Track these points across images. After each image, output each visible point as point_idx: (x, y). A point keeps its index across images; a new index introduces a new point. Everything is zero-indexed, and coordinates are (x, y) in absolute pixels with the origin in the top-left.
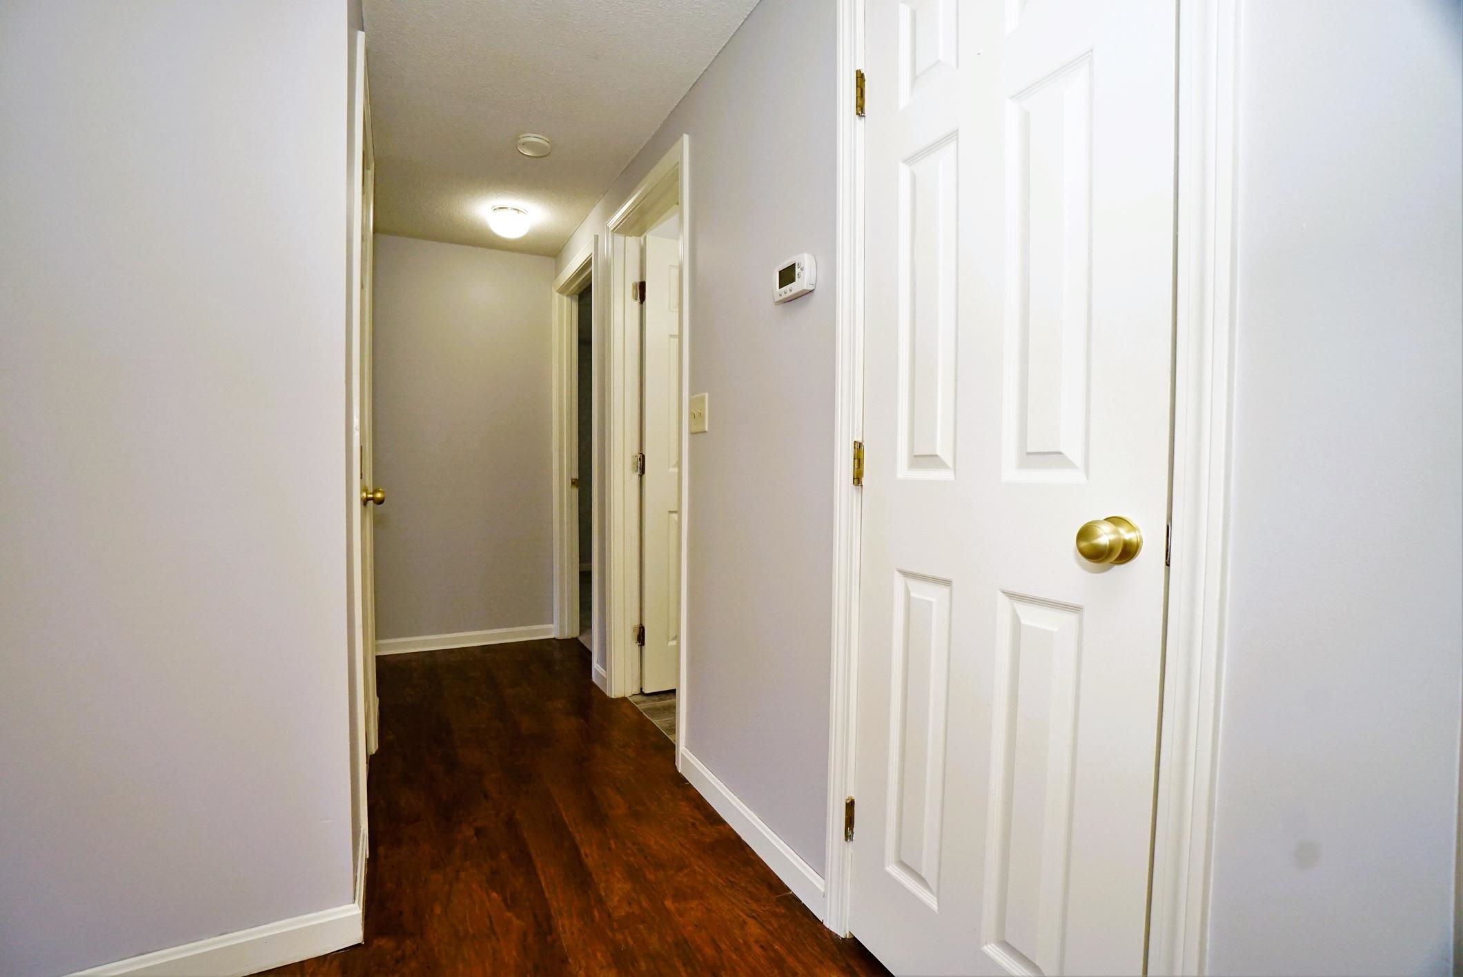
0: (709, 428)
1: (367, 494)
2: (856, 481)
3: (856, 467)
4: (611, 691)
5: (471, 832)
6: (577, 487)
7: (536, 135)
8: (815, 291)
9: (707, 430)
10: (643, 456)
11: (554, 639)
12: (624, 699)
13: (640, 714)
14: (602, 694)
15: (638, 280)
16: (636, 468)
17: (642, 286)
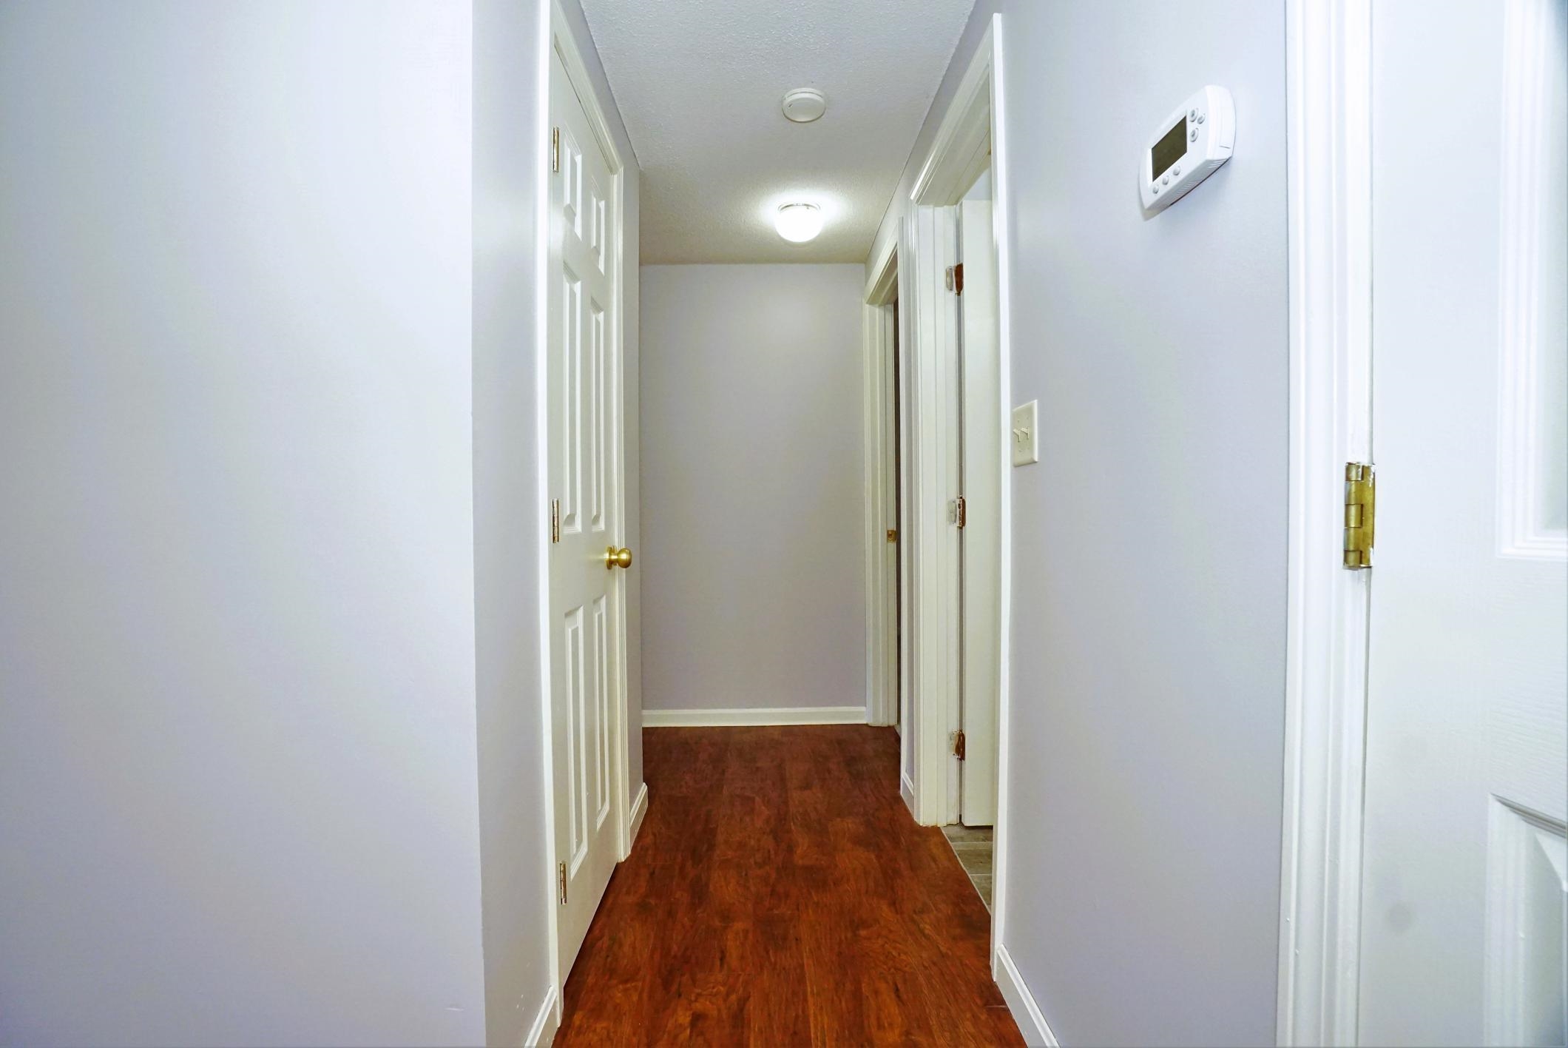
0: (1040, 458)
1: (610, 554)
2: (1352, 557)
3: (1353, 525)
4: (919, 818)
5: (684, 1018)
6: (894, 540)
7: (804, 89)
8: (1233, 162)
9: (1036, 459)
10: (964, 501)
11: (867, 725)
12: (936, 830)
13: (951, 857)
14: (908, 815)
15: (953, 264)
16: (953, 519)
17: (959, 270)
